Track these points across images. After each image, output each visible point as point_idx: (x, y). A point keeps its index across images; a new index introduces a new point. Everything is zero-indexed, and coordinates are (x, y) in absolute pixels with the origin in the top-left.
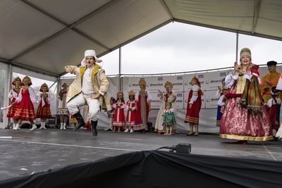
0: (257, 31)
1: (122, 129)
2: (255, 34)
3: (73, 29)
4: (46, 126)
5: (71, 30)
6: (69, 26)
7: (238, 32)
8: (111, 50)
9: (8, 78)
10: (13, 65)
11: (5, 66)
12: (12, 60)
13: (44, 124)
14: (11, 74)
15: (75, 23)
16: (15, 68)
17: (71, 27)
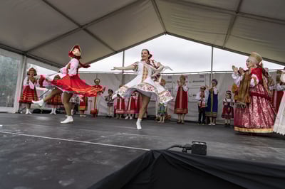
0: (227, 46)
1: (123, 116)
2: (225, 49)
3: (85, 30)
4: (56, 112)
5: (83, 31)
6: (81, 27)
7: (213, 46)
8: (116, 52)
9: (22, 68)
10: (28, 56)
11: (20, 57)
12: (27, 52)
13: (55, 109)
14: (26, 64)
15: (87, 24)
16: (29, 60)
17: (83, 28)
